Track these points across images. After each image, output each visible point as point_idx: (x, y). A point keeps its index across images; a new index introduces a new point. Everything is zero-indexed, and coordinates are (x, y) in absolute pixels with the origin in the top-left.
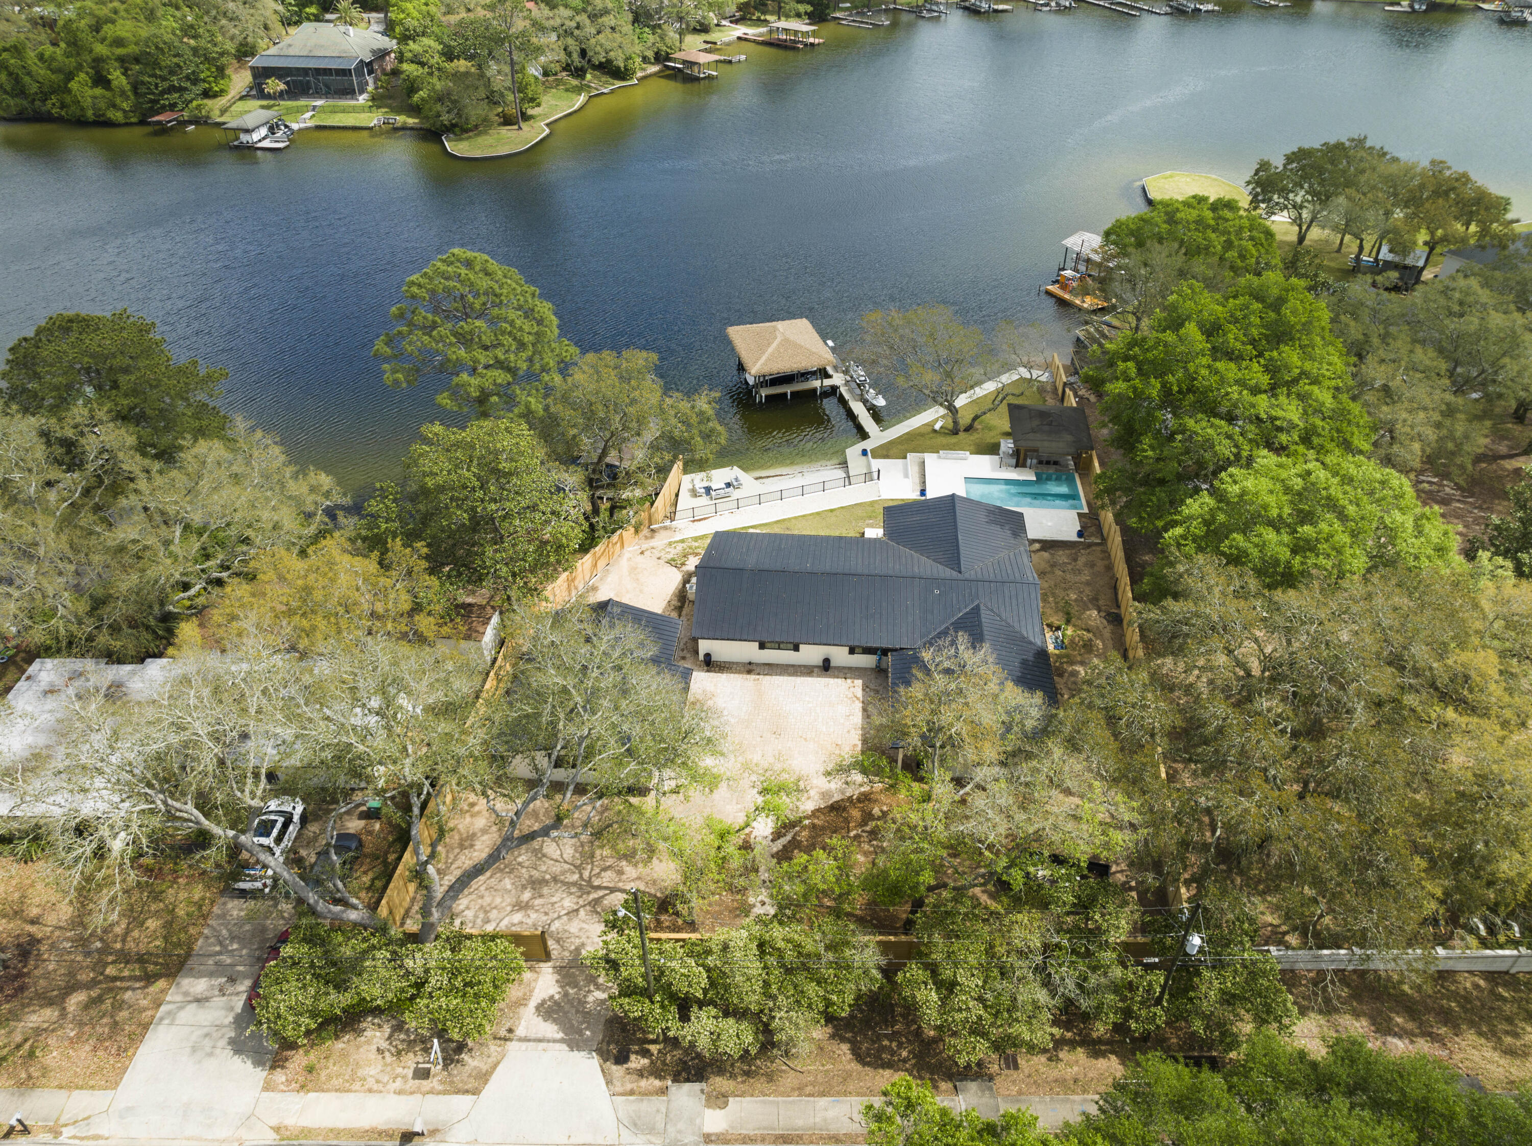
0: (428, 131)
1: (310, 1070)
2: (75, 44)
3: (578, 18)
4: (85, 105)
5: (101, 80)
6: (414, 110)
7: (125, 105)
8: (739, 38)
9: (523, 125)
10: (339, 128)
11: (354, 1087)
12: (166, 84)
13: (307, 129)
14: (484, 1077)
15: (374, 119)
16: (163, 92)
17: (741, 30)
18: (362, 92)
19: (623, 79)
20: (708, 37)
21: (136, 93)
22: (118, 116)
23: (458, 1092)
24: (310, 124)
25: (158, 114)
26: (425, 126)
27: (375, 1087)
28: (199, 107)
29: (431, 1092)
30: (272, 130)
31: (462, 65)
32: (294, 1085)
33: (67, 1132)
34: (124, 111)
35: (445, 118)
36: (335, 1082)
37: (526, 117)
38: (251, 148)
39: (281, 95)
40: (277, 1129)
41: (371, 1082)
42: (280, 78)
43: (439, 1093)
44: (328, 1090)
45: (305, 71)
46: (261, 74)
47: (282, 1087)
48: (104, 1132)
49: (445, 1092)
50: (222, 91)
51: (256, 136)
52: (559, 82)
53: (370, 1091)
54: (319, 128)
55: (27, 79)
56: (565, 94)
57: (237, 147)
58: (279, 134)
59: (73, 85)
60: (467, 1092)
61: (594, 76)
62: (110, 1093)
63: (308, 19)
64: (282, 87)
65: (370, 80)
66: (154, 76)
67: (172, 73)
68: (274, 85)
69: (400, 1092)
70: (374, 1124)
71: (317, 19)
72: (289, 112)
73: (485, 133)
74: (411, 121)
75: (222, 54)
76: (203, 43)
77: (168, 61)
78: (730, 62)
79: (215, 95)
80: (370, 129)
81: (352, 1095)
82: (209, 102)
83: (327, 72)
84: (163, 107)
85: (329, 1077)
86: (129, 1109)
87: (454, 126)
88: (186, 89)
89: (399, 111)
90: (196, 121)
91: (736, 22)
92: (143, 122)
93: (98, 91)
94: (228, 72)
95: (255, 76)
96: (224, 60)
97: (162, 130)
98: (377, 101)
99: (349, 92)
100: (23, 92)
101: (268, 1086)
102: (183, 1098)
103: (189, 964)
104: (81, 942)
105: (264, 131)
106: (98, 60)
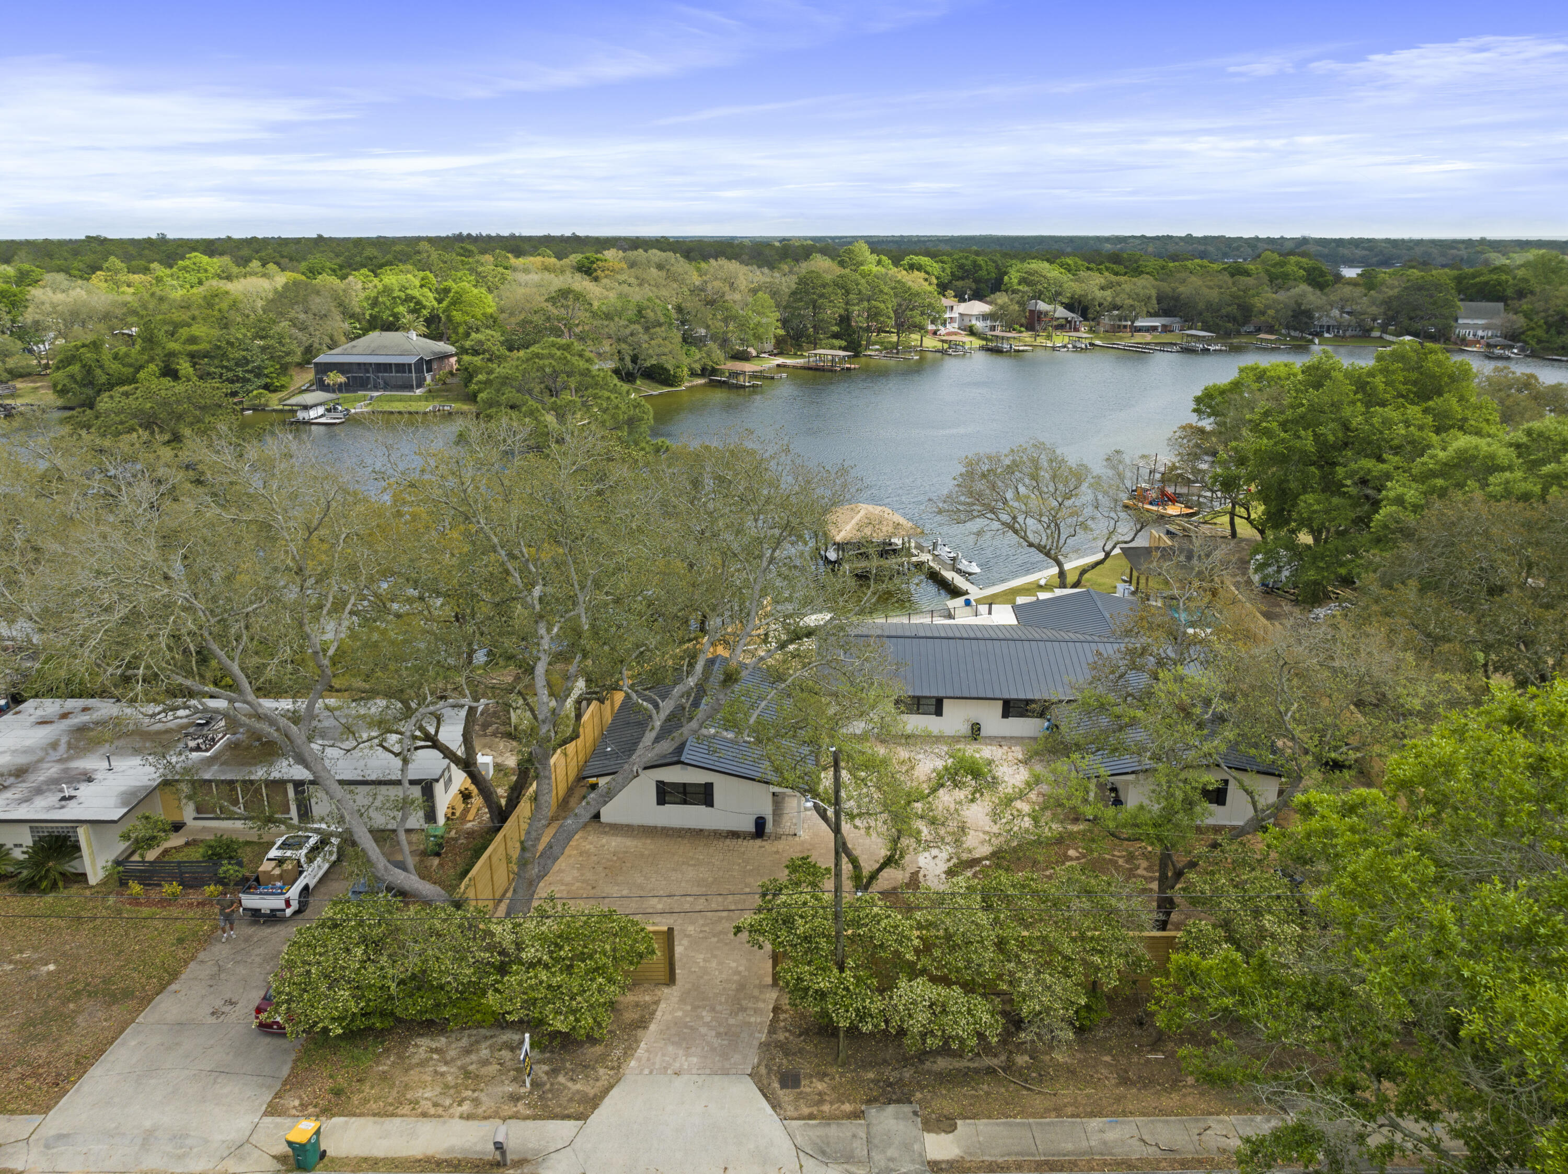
1: (338, 1093)
5: (170, 371)
6: (469, 399)
8: (778, 366)
11: (399, 1111)
12: (230, 375)
13: (365, 413)
14: (594, 1102)
15: (429, 406)
16: (227, 381)
17: (780, 360)
18: (420, 386)
19: (672, 385)
23: (555, 1117)
24: (368, 409)
26: (480, 410)
27: (432, 1111)
28: (258, 397)
29: (515, 1116)
30: (329, 411)
32: (311, 1110)
36: (373, 1106)
38: (306, 422)
41: (426, 1105)
42: (340, 372)
43: (527, 1118)
44: (361, 1115)
46: (323, 370)
47: (294, 1112)
49: (535, 1118)
51: (312, 415)
53: (424, 1115)
54: (375, 413)
57: (293, 422)
58: (337, 413)
60: (568, 1117)
61: (644, 381)
62: (38, 1118)
64: (341, 379)
65: (428, 376)
66: (221, 368)
67: (238, 365)
68: (335, 378)
69: (469, 1117)
70: (430, 1152)
72: (349, 399)
74: (466, 408)
77: (237, 355)
79: (276, 389)
80: (423, 413)
81: (397, 1120)
82: (270, 394)
83: (387, 368)
85: (366, 1101)
86: (60, 1137)
88: (249, 380)
90: (254, 408)
91: (775, 355)
94: (292, 370)
96: (289, 359)
98: (431, 394)
99: (407, 386)
100: (91, 383)
101: (273, 1110)
102: (148, 1124)
103: (173, 987)
104: (28, 965)
105: (321, 410)
106: (172, 354)
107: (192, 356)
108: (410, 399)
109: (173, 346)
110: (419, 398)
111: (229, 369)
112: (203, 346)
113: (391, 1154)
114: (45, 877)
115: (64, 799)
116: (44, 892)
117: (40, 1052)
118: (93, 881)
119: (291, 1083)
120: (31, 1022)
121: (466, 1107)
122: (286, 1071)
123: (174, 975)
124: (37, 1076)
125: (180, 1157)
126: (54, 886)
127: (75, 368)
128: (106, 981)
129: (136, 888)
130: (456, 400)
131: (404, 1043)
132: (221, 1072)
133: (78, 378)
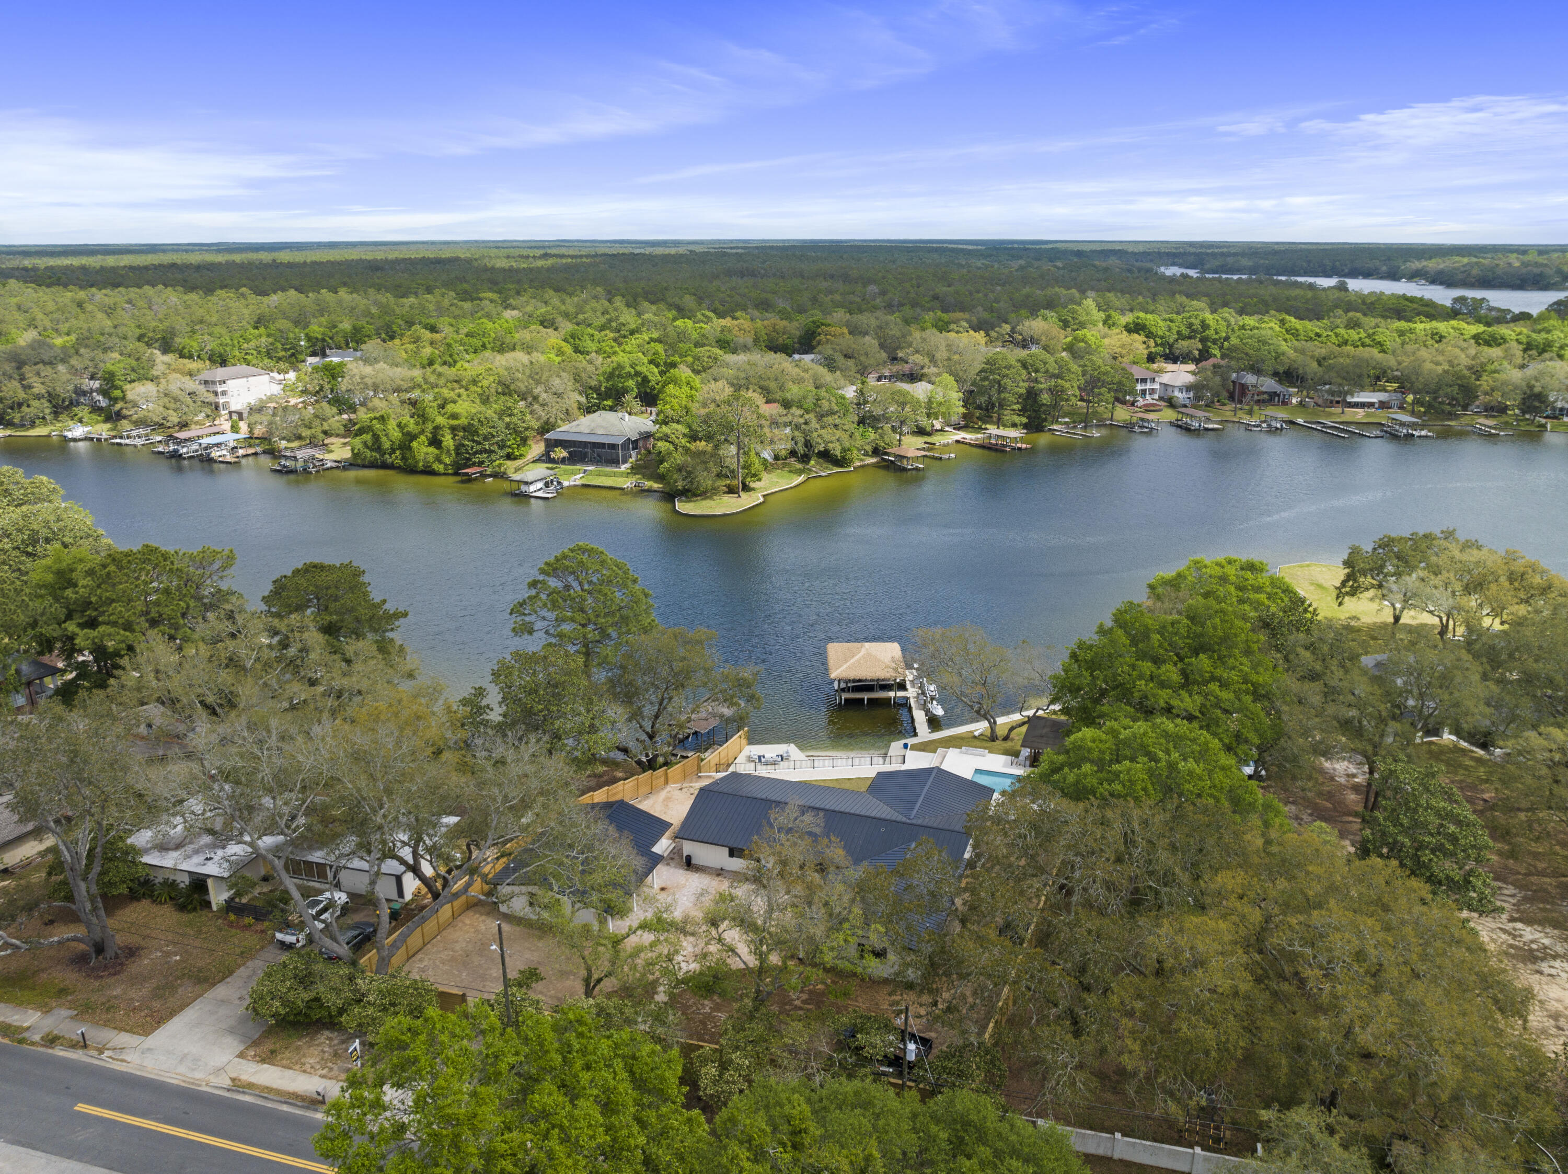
0: (668, 494)
1: (273, 1052)
2: (422, 417)
3: (807, 416)
4: (418, 458)
5: (435, 442)
6: (660, 478)
7: (447, 461)
8: (957, 441)
9: (741, 493)
10: (599, 487)
11: (294, 1067)
12: (479, 447)
13: (575, 486)
15: (627, 483)
16: (476, 453)
17: (961, 435)
18: (625, 462)
19: (842, 466)
20: (929, 439)
21: (457, 454)
22: (440, 468)
24: (578, 482)
25: (469, 467)
26: (667, 490)
27: (309, 1070)
28: (500, 465)
30: (547, 485)
31: (701, 445)
32: (258, 1058)
33: (107, 1053)
34: (446, 465)
35: (680, 485)
36: (285, 1062)
37: (746, 488)
38: (527, 496)
39: (563, 461)
40: (233, 1080)
41: (308, 1067)
42: (565, 448)
44: (278, 1066)
45: (585, 444)
46: (552, 444)
47: (250, 1058)
48: (129, 1059)
50: (521, 455)
51: (532, 488)
52: (785, 465)
53: (304, 1071)
54: (585, 486)
55: (384, 439)
56: (787, 474)
57: (516, 495)
58: (552, 488)
59: (414, 444)
61: (817, 463)
62: (143, 1038)
63: (604, 409)
64: (564, 454)
65: (633, 453)
66: (473, 441)
67: (486, 438)
68: (561, 453)
69: (324, 1077)
71: (611, 409)
72: (566, 473)
73: (711, 498)
74: (656, 486)
75: (527, 429)
76: (514, 419)
77: (484, 431)
78: (941, 459)
79: (515, 459)
80: (622, 489)
81: (291, 1072)
82: (509, 463)
83: (602, 445)
84: (474, 464)
85: (282, 1059)
86: (149, 1049)
87: (688, 491)
88: (493, 452)
89: (650, 478)
90: (495, 475)
91: (959, 429)
92: (456, 474)
93: (432, 450)
94: (529, 442)
95: (547, 446)
96: (527, 433)
97: (469, 480)
98: (635, 470)
99: (615, 462)
100: (379, 448)
101: (241, 1055)
102: (186, 1051)
103: (228, 980)
104: (168, 954)
105: (540, 485)
106: (437, 428)
107: (453, 429)
108: (615, 475)
109: (441, 420)
110: (621, 475)
111: (479, 443)
112: (463, 421)
113: (280, 1088)
114: (191, 903)
115: (207, 859)
116: (189, 912)
117: (157, 1004)
118: (215, 908)
119: (255, 1043)
120: (158, 988)
121: (324, 1072)
122: (257, 1036)
123: (231, 973)
124: (152, 1016)
125: (193, 1070)
126: (195, 909)
127: (367, 437)
128: (200, 971)
129: (232, 917)
130: (649, 479)
131: (317, 1032)
132: (232, 1031)
133: (370, 444)
